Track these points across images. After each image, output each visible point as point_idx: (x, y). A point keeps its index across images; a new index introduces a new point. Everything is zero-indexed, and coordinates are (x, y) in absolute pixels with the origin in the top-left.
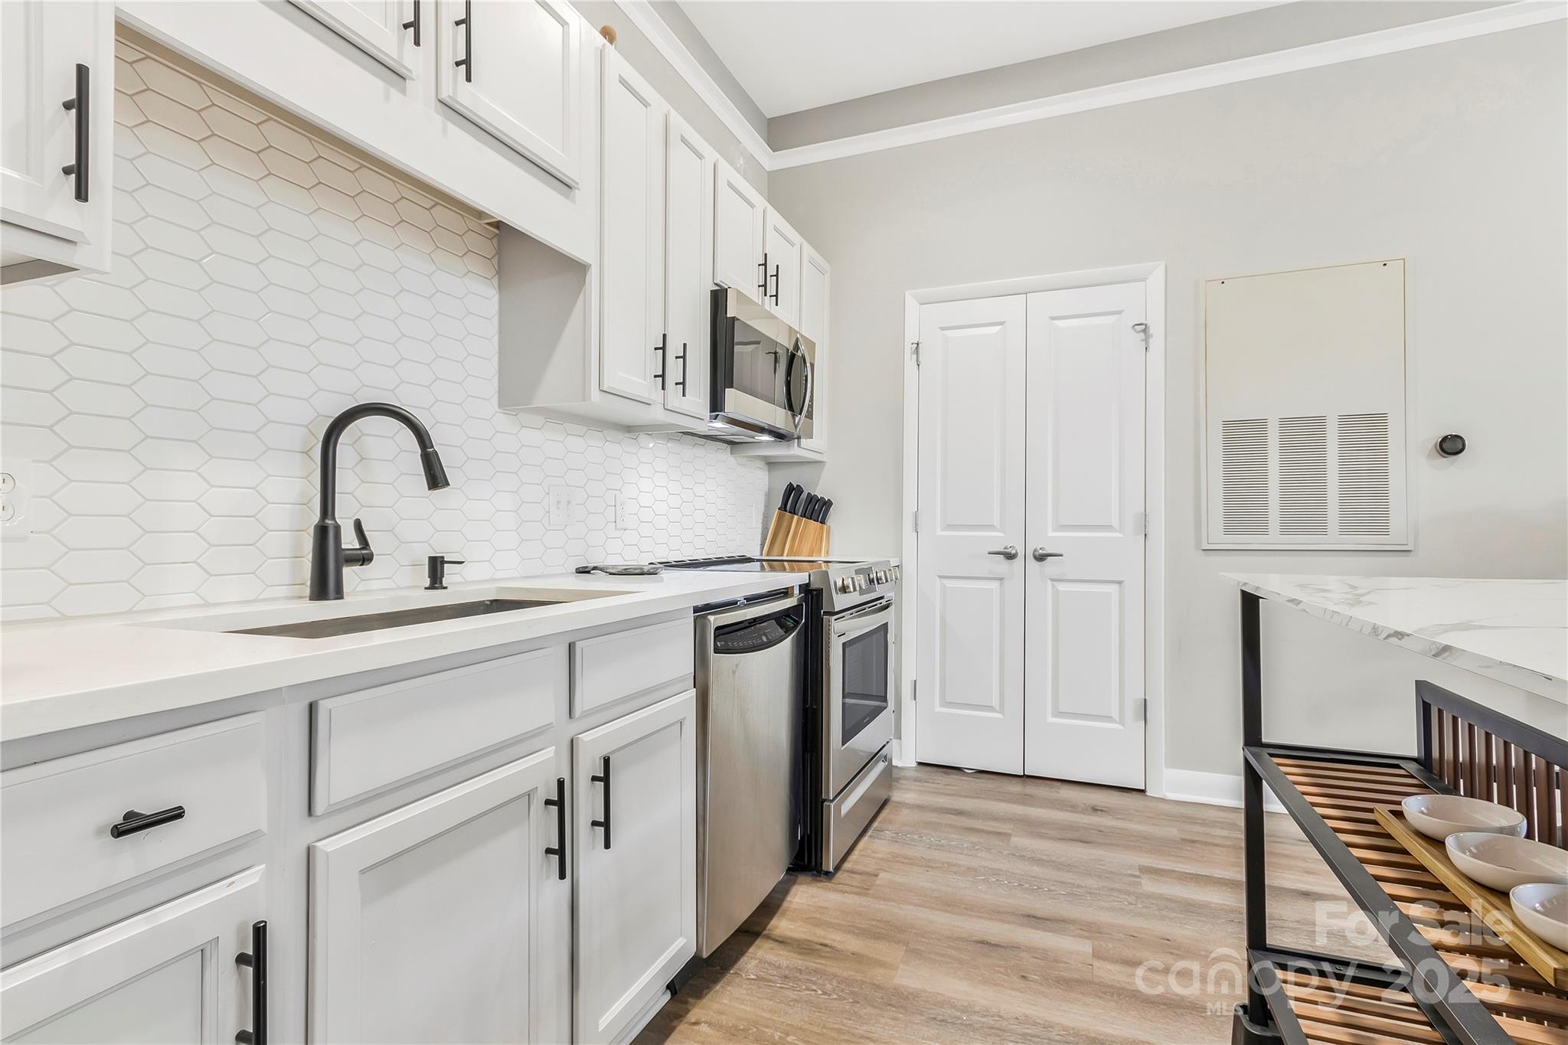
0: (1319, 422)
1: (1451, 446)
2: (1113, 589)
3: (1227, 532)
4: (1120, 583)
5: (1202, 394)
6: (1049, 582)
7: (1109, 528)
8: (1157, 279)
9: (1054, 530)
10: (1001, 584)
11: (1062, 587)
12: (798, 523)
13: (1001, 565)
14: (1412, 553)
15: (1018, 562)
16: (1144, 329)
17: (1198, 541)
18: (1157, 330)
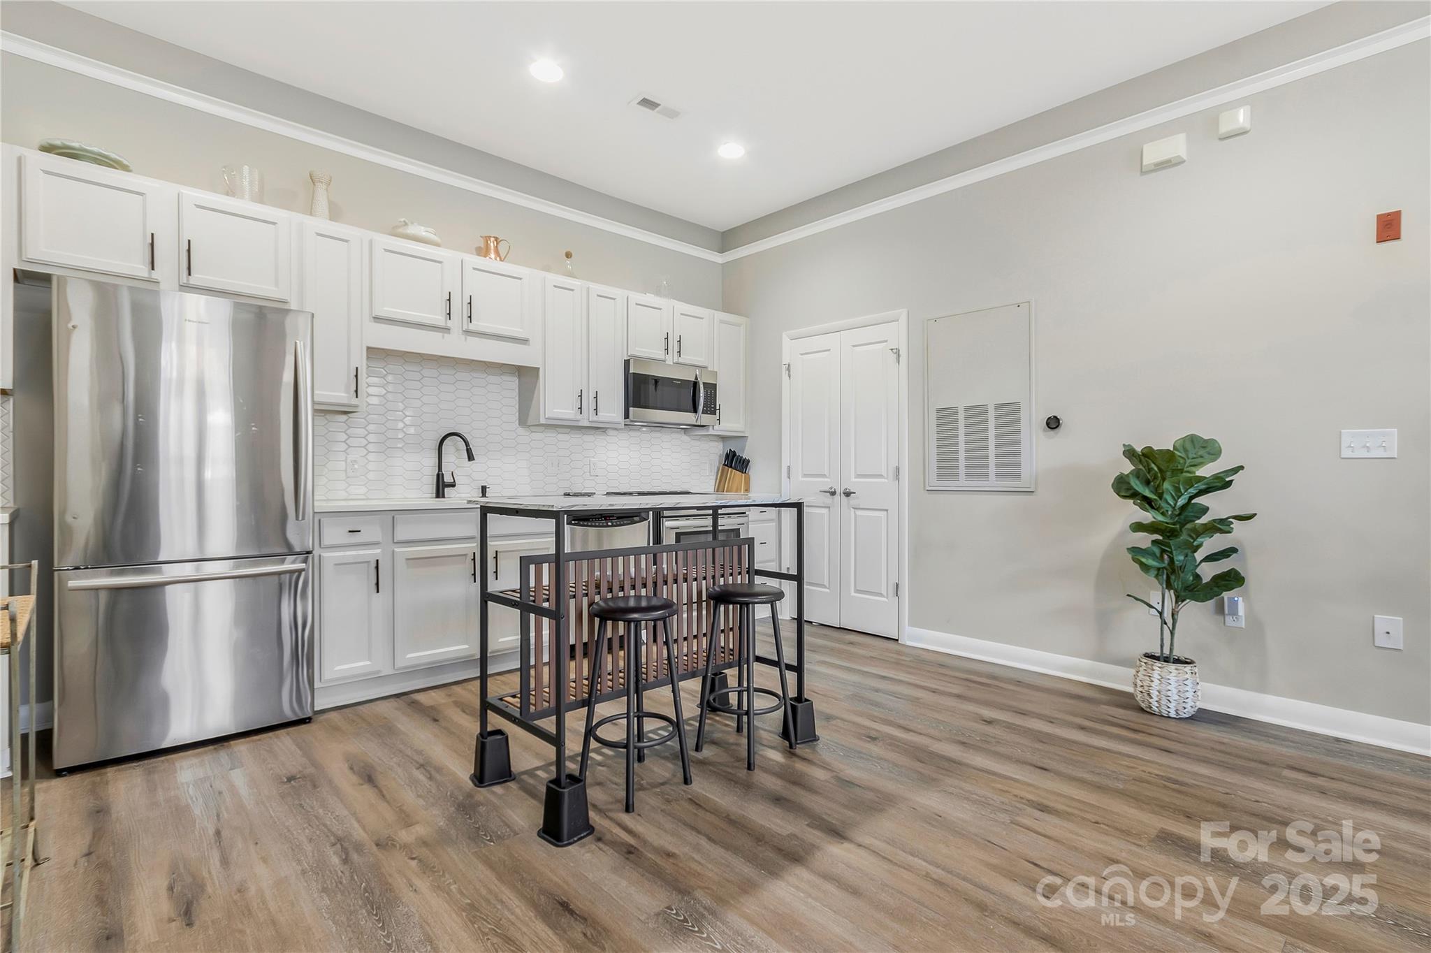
0: (985, 407)
1: (1053, 423)
2: (883, 514)
3: (939, 478)
4: (887, 510)
5: (926, 390)
6: (852, 510)
7: (880, 476)
8: (903, 319)
9: (855, 478)
10: (829, 510)
11: (859, 513)
12: (731, 472)
13: (828, 499)
14: (1034, 494)
15: (837, 497)
16: (898, 353)
17: (924, 486)
18: (903, 353)
